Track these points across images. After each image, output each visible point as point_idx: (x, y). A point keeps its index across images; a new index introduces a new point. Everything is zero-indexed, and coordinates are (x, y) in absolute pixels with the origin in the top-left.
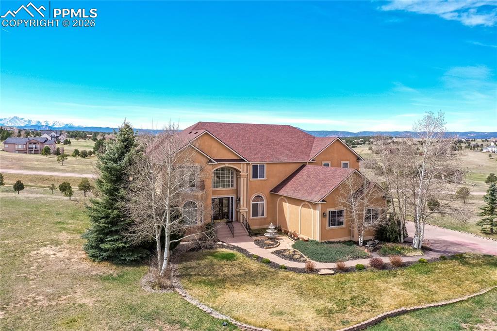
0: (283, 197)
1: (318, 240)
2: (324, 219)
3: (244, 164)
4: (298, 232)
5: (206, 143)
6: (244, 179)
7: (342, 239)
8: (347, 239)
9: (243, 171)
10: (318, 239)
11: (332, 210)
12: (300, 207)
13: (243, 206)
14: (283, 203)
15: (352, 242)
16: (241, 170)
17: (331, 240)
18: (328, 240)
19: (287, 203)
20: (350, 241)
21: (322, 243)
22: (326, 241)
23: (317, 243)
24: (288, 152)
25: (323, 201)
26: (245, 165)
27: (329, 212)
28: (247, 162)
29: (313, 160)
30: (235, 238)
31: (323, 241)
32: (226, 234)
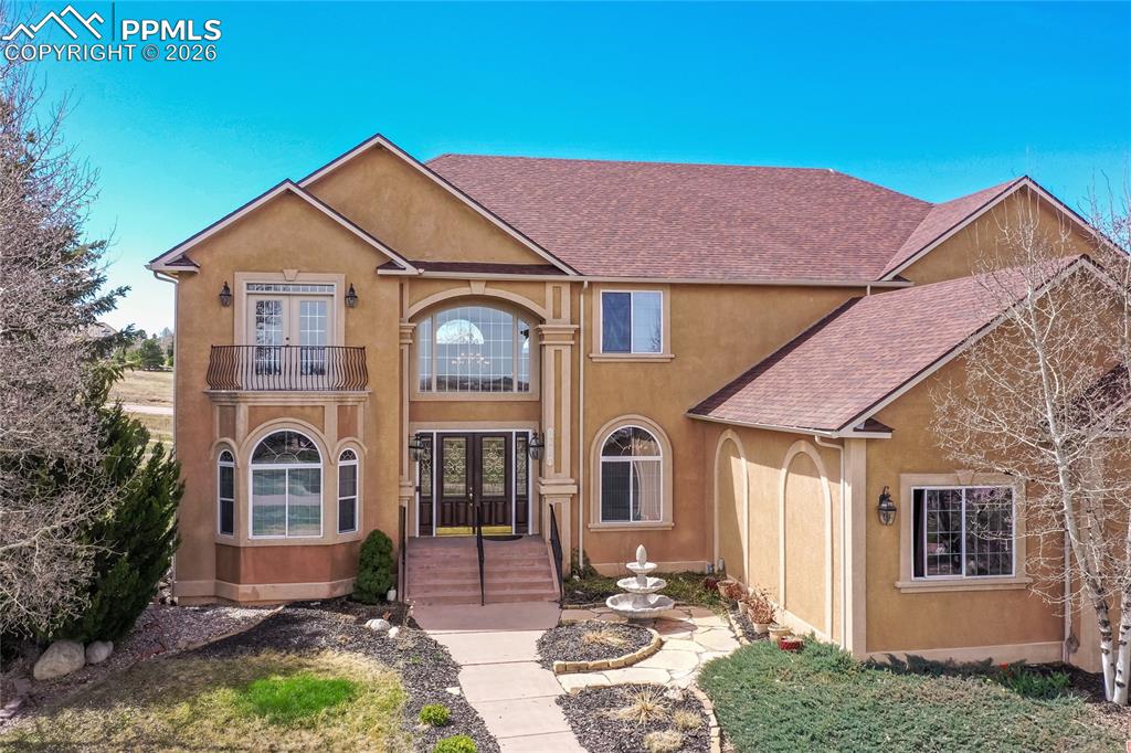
0: (729, 434)
1: (850, 647)
2: (885, 533)
3: (557, 285)
4: (777, 600)
5: (387, 195)
6: (558, 353)
7: (1004, 654)
8: (1038, 651)
9: (557, 316)
10: (846, 641)
11: (936, 483)
12: (784, 471)
13: (558, 469)
14: (733, 458)
15: (1061, 678)
16: (546, 313)
17: (930, 655)
18: (912, 653)
19: (743, 460)
20: (1045, 670)
21: (870, 665)
22: (901, 655)
23: (842, 665)
24: (782, 249)
25: (872, 424)
26: (566, 290)
27: (918, 494)
28: (573, 277)
29: (897, 278)
30: (486, 606)
31: (880, 657)
32: (455, 587)
